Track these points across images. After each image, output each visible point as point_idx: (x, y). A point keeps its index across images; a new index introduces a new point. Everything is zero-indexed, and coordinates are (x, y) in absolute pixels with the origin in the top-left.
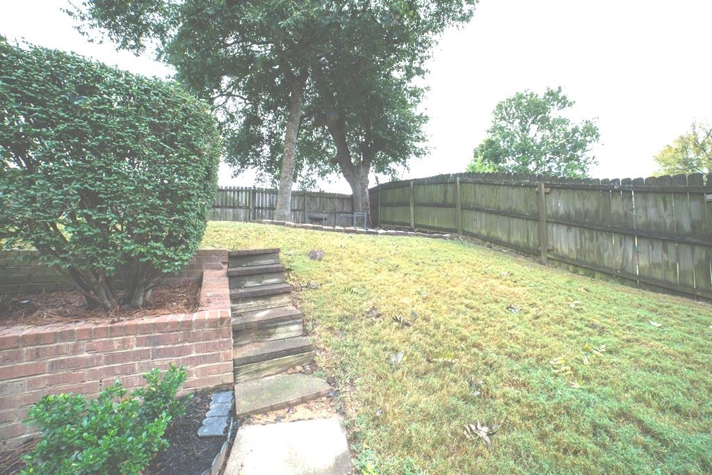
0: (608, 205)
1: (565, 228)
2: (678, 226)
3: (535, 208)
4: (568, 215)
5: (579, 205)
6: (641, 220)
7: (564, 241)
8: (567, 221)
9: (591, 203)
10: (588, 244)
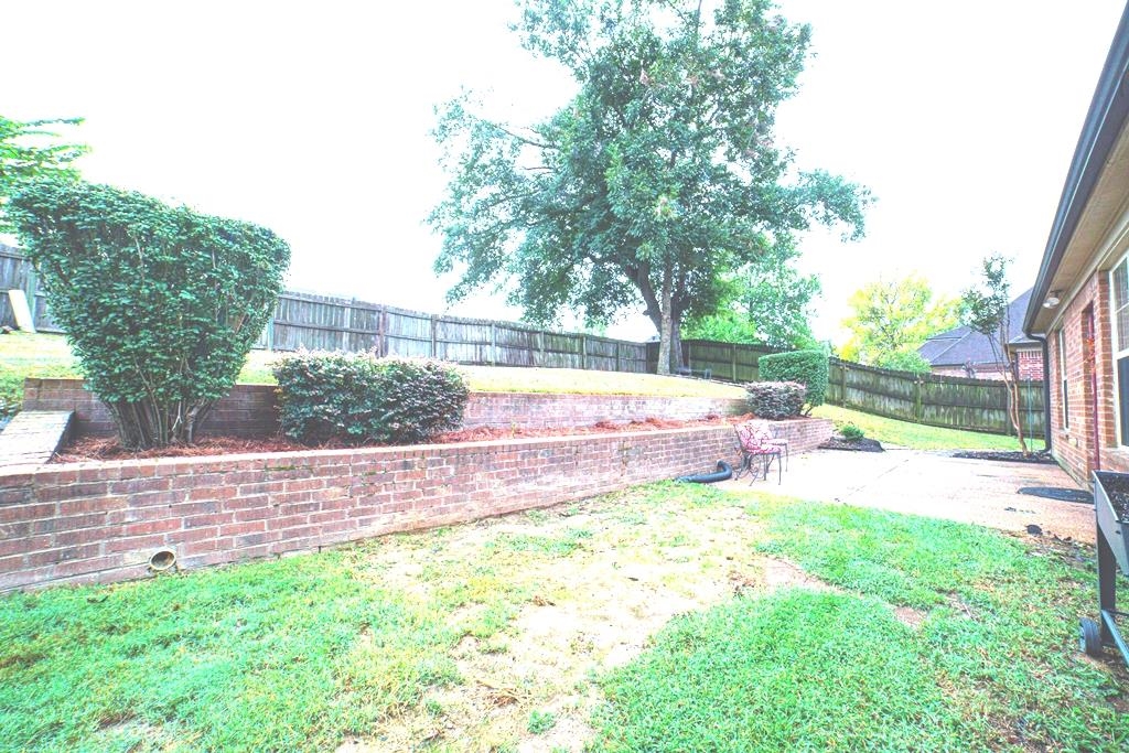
0: (878, 381)
1: (856, 390)
2: (905, 393)
3: (839, 378)
4: (858, 383)
5: (864, 378)
6: (892, 390)
7: (855, 397)
8: (858, 387)
9: (870, 379)
10: (868, 399)
